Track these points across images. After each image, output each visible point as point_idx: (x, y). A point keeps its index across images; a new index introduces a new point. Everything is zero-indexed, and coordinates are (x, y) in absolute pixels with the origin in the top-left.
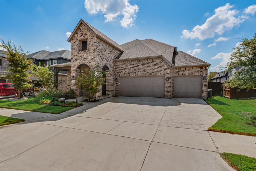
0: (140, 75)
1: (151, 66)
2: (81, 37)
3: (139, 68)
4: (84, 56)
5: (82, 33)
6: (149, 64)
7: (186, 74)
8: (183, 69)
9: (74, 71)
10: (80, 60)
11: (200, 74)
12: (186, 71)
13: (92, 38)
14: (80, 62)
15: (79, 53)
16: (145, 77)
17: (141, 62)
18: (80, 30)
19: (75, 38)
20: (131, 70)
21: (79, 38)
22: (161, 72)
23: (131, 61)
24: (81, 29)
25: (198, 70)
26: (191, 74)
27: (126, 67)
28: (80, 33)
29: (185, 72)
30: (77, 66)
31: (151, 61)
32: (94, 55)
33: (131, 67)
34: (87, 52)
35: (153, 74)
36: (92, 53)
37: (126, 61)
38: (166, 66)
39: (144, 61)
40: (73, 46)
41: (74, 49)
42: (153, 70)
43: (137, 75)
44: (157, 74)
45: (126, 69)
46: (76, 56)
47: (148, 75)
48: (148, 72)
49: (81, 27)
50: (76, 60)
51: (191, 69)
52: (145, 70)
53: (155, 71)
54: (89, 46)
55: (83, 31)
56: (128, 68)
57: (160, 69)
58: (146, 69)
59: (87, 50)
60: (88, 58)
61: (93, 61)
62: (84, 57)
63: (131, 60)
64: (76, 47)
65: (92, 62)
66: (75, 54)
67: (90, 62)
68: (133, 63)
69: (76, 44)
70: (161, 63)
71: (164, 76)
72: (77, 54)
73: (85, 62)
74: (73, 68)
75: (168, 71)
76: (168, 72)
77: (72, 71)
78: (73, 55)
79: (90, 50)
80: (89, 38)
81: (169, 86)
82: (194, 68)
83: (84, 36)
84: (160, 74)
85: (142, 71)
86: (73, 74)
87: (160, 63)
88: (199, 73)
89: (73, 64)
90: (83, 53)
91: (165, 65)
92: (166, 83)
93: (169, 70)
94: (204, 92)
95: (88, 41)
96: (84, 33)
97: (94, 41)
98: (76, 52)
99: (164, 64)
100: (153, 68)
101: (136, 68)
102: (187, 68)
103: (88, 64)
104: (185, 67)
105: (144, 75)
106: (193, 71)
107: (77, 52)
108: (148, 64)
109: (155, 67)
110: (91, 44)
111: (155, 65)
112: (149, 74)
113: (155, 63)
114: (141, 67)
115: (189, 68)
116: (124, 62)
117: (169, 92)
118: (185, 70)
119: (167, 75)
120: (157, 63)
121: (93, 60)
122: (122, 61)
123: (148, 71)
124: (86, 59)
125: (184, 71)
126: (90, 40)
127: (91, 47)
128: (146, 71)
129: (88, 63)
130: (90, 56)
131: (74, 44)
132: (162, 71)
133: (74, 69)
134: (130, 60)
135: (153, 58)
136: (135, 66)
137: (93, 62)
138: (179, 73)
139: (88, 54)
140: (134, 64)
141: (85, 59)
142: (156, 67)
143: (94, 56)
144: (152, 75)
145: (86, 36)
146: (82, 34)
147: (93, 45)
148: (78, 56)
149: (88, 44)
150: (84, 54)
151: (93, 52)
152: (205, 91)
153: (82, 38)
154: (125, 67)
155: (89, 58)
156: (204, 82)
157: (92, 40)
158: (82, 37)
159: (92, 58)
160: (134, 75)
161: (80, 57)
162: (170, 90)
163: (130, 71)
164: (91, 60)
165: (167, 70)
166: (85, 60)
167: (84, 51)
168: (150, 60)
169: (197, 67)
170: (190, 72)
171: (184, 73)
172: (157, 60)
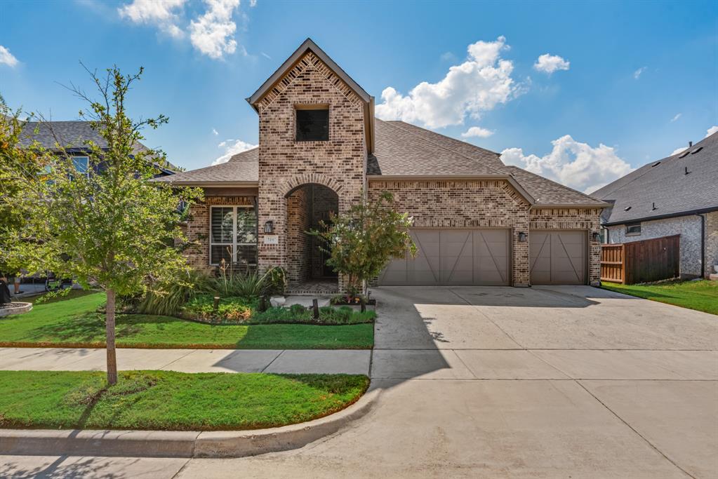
0: (447, 223)
1: (476, 200)
2: (301, 96)
3: (442, 206)
4: (317, 158)
5: (308, 82)
6: (471, 196)
7: (555, 226)
8: (546, 213)
9: (274, 206)
10: (301, 171)
11: (585, 227)
12: (553, 218)
13: (346, 104)
14: (299, 176)
15: (296, 146)
16: (459, 229)
17: (448, 189)
18: (297, 73)
19: (278, 97)
20: (418, 210)
21: (294, 98)
22: (502, 219)
23: (417, 183)
24: (304, 70)
25: (581, 216)
26: (565, 226)
27: (403, 199)
28: (297, 82)
29: (551, 221)
30: (286, 190)
31: (475, 187)
32: (355, 158)
33: (419, 200)
34: (328, 147)
35: (482, 223)
36: (347, 151)
37: (402, 184)
38: (516, 204)
39: (457, 186)
40: (267, 122)
41: (274, 131)
42: (483, 212)
43: (436, 224)
44: (493, 224)
45: (402, 206)
46: (284, 157)
47: (467, 225)
48: (467, 218)
49: (301, 64)
50: (282, 168)
51: (566, 213)
52: (458, 212)
53: (488, 215)
54: (337, 128)
55: (311, 77)
56: (407, 203)
57: (502, 210)
58: (463, 208)
59: (327, 140)
60: (331, 165)
61: (351, 177)
62: (316, 161)
63: (418, 181)
64: (281, 127)
65: (346, 181)
66: (279, 150)
67: (338, 181)
68: (423, 189)
69: (282, 116)
70: (504, 195)
71: (511, 230)
72: (289, 151)
73: (321, 179)
74: (270, 195)
75: (520, 217)
76: (522, 220)
77: (265, 206)
78: (270, 152)
79: (340, 143)
80: (334, 104)
81: (523, 255)
82: (571, 211)
83: (316, 93)
84: (500, 223)
85: (451, 214)
86: (268, 215)
87: (500, 195)
88: (583, 224)
89: (268, 182)
90: (313, 151)
91: (514, 201)
92: (518, 246)
93: (523, 214)
94: (595, 271)
95: (333, 114)
96: (314, 85)
97: (353, 115)
98: (282, 143)
99: (511, 198)
100: (482, 206)
101: (433, 205)
102: (555, 212)
103: (334, 186)
104: (552, 209)
105: (457, 224)
106: (569, 220)
107: (286, 143)
108: (468, 195)
109: (486, 204)
110: (345, 123)
111: (487, 200)
112: (472, 223)
113: (486, 193)
114: (449, 201)
115: (561, 210)
116: (397, 184)
117: (524, 271)
118: (551, 215)
119: (519, 228)
120: (494, 193)
121: (353, 175)
122: (391, 181)
123: (468, 214)
124: (322, 167)
125: (549, 219)
126: (340, 109)
127: (344, 133)
128: (462, 213)
129: (333, 182)
130: (339, 161)
131: (273, 116)
132: (507, 217)
133: (272, 197)
134: (416, 181)
135: (483, 180)
136: (429, 198)
137: (353, 182)
138: (539, 221)
139: (330, 153)
140: (427, 191)
141: (318, 170)
142: (491, 205)
143: (354, 161)
144: (478, 225)
145: (324, 95)
146: (308, 89)
147: (353, 128)
148: (290, 157)
149: (332, 120)
150: (317, 153)
151: (353, 150)
152: (595, 267)
153: (309, 99)
154: (398, 200)
155: (335, 166)
156: (593, 246)
157: (349, 112)
158: (308, 97)
159: (348, 167)
160: (428, 223)
161: (301, 162)
162: (525, 267)
163: (414, 211)
164: (344, 174)
165: (519, 214)
166: (322, 173)
167: (317, 142)
168: (475, 184)
169: (578, 209)
170: (563, 220)
171: (549, 223)
172: (491, 186)
